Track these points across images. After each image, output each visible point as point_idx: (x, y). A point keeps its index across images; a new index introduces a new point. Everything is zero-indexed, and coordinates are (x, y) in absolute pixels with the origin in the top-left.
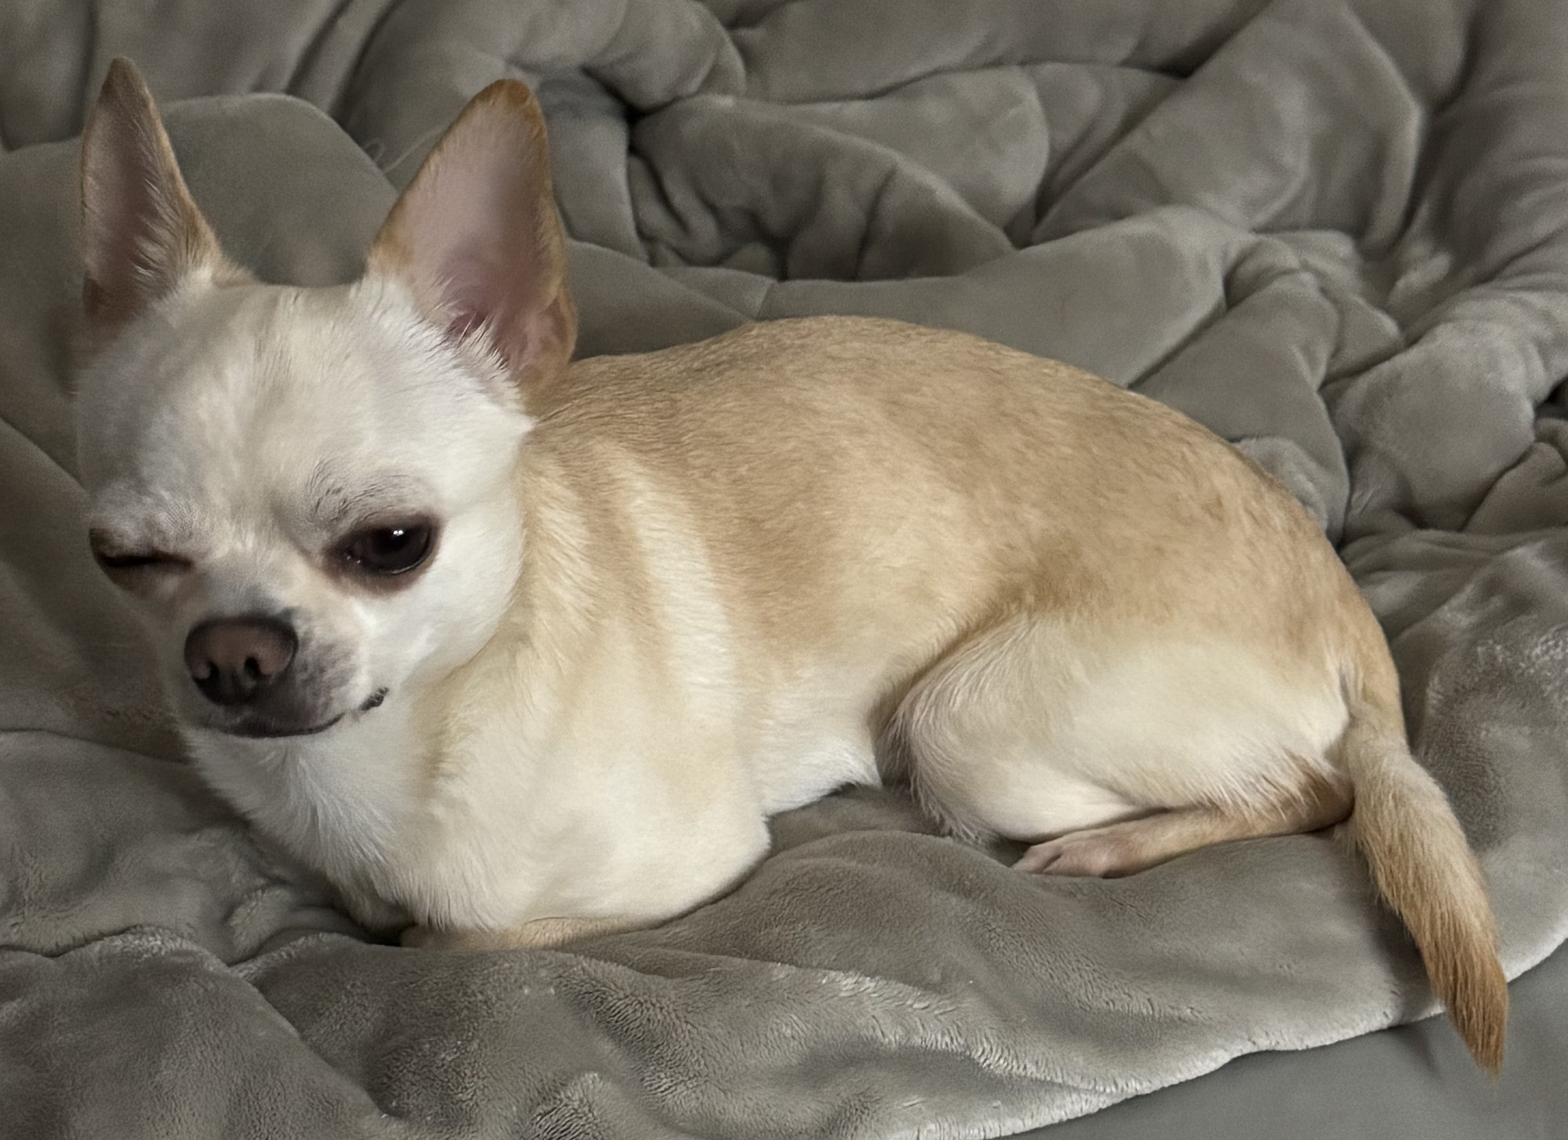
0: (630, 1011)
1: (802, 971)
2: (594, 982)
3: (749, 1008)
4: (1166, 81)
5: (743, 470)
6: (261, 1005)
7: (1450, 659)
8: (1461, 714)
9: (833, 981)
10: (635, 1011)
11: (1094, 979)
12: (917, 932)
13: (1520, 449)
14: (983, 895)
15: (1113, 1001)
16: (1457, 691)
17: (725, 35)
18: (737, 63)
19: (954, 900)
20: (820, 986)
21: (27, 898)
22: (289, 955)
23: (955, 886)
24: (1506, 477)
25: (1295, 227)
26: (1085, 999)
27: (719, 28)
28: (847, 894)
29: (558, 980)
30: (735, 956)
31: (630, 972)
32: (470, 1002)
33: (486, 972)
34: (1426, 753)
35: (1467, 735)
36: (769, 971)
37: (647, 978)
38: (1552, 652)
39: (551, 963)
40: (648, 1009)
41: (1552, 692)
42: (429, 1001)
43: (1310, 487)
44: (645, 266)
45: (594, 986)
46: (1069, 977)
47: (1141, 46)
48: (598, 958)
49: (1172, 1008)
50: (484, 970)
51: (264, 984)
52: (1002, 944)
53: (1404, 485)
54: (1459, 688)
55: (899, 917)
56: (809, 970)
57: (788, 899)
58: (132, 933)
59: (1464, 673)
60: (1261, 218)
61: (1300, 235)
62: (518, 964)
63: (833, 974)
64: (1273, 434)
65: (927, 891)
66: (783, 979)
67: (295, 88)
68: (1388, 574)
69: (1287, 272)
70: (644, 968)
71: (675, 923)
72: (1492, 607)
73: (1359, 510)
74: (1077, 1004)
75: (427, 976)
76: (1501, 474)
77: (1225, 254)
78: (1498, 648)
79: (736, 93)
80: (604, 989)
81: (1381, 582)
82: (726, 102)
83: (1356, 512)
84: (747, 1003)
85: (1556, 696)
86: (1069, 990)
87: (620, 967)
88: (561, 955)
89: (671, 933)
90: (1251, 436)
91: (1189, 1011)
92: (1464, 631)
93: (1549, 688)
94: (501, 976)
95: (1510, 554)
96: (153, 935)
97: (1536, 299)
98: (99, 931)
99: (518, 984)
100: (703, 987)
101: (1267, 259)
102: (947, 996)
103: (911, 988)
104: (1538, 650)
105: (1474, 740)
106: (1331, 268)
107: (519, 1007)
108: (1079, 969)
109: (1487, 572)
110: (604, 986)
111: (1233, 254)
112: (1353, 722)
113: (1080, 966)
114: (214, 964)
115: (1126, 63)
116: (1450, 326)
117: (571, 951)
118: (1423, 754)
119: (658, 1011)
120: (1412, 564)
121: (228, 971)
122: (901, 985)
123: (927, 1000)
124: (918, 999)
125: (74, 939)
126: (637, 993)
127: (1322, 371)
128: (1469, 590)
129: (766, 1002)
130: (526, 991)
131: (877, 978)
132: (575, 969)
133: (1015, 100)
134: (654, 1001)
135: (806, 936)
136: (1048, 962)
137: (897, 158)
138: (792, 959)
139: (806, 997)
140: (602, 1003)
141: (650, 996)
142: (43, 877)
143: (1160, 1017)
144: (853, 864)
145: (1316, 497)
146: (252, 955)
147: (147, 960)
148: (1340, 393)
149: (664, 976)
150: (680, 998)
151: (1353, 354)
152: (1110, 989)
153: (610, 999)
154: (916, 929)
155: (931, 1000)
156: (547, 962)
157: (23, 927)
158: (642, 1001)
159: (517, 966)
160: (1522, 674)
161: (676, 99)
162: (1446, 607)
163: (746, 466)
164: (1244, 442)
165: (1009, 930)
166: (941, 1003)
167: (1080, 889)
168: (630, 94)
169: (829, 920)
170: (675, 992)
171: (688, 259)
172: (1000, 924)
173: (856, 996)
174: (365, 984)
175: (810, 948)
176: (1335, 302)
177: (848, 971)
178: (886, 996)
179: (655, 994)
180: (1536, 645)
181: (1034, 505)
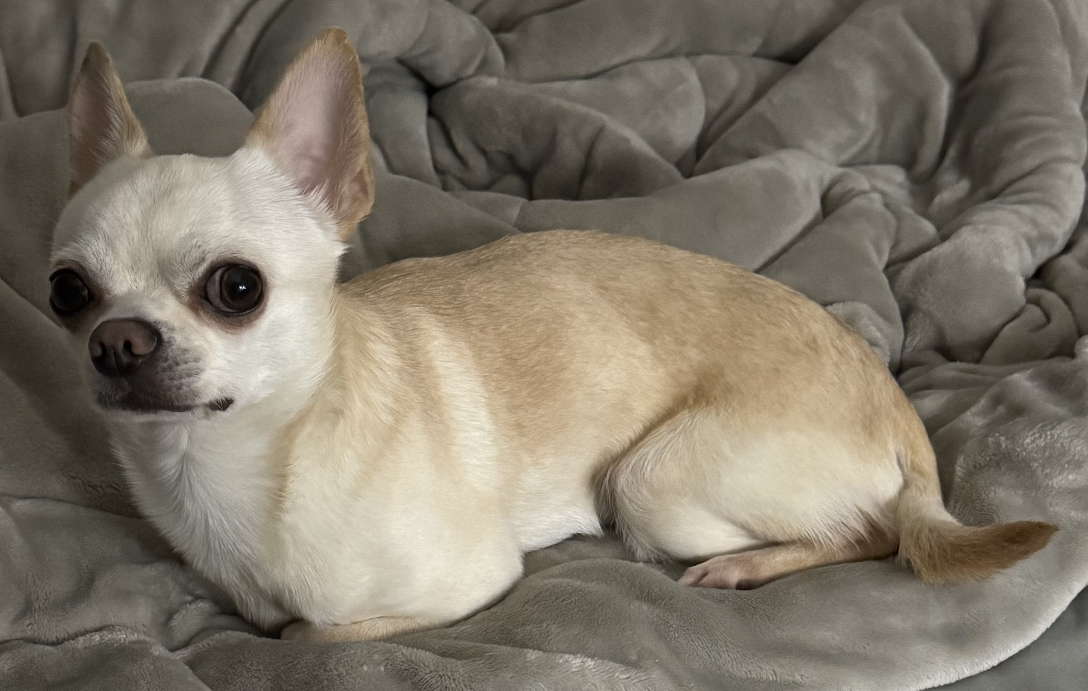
0: (434, 682)
1: (547, 654)
2: (410, 663)
3: (513, 679)
4: (781, 66)
5: (504, 327)
6: (191, 677)
7: (970, 445)
8: (978, 482)
9: (567, 661)
10: (437, 681)
11: (737, 657)
12: (622, 627)
13: (1016, 309)
14: (663, 603)
15: (750, 672)
16: (975, 467)
17: (491, 37)
18: (499, 56)
19: (645, 607)
20: (558, 664)
21: (37, 607)
22: (209, 645)
23: (645, 597)
24: (1007, 327)
25: (867, 163)
26: (731, 670)
27: (488, 32)
28: (575, 603)
29: (386, 662)
30: (501, 645)
31: (433, 656)
32: (329, 676)
33: (339, 655)
34: (955, 507)
35: (981, 495)
36: (525, 653)
37: (444, 660)
38: (1037, 442)
39: (381, 650)
40: (446, 680)
41: (1037, 467)
42: (301, 674)
43: (878, 334)
44: (439, 191)
45: (409, 665)
46: (721, 656)
47: (765, 44)
48: (413, 647)
49: (788, 675)
50: (337, 654)
51: (193, 664)
52: (677, 635)
53: (940, 332)
54: (977, 465)
55: (609, 618)
56: (551, 653)
57: (536, 607)
58: (107, 631)
59: (980, 454)
60: (845, 157)
61: (871, 167)
62: (359, 651)
63: (567, 656)
64: (853, 299)
65: (627, 601)
66: (534, 660)
67: (208, 73)
68: (931, 391)
69: (863, 193)
70: (442, 653)
71: (462, 623)
72: (998, 413)
73: (911, 349)
74: (727, 675)
75: (300, 658)
76: (1004, 325)
77: (821, 181)
78: (1003, 438)
79: (498, 76)
80: (416, 667)
81: (925, 396)
82: (492, 82)
83: (909, 350)
84: (510, 676)
85: (1040, 469)
86: (721, 665)
87: (427, 653)
88: (388, 645)
89: (459, 630)
90: (840, 302)
91: (799, 677)
92: (981, 428)
93: (1035, 465)
94: (348, 659)
95: (1009, 378)
96: (120, 631)
97: (1026, 210)
98: (84, 629)
99: (361, 663)
100: (482, 665)
101: (850, 184)
102: (643, 670)
103: (618, 665)
104: (1028, 440)
105: (986, 498)
106: (891, 189)
107: (361, 679)
108: (727, 651)
109: (995, 389)
110: (416, 665)
111: (827, 181)
112: (906, 485)
113: (728, 649)
114: (159, 650)
115: (756, 55)
116: (970, 228)
117: (394, 642)
118: (952, 507)
119: (452, 681)
120: (944, 385)
121: (170, 655)
122: (611, 663)
123: (629, 672)
124: (622, 672)
125: (68, 634)
126: (438, 669)
127: (885, 258)
128: (983, 402)
129: (523, 675)
130: (365, 668)
131: (596, 659)
132: (397, 654)
133: (683, 80)
134: (449, 674)
135: (548, 632)
136: (707, 647)
137: (605, 117)
138: (539, 646)
139: (549, 671)
140: (415, 676)
141: (446, 672)
142: (48, 594)
143: (781, 681)
144: (579, 583)
145: (882, 341)
146: (186, 644)
147: (116, 648)
148: (898, 272)
149: (456, 659)
150: (466, 673)
151: (906, 246)
152: (748, 664)
153: (420, 674)
154: (621, 625)
155: (633, 673)
156: (379, 649)
157: (35, 626)
158: (442, 675)
159: (359, 652)
160: (1018, 456)
161: (459, 80)
162: (968, 413)
163: (507, 325)
164: (835, 305)
165: (681, 626)
166: (637, 675)
167: (727, 597)
168: (428, 76)
169: (563, 621)
170: (463, 669)
171: (469, 186)
172: (676, 622)
173: (582, 671)
174: (259, 664)
175: (551, 639)
176: (894, 212)
177: (576, 654)
178: (602, 671)
179: (449, 670)
180: (1027, 437)
181: (695, 346)
